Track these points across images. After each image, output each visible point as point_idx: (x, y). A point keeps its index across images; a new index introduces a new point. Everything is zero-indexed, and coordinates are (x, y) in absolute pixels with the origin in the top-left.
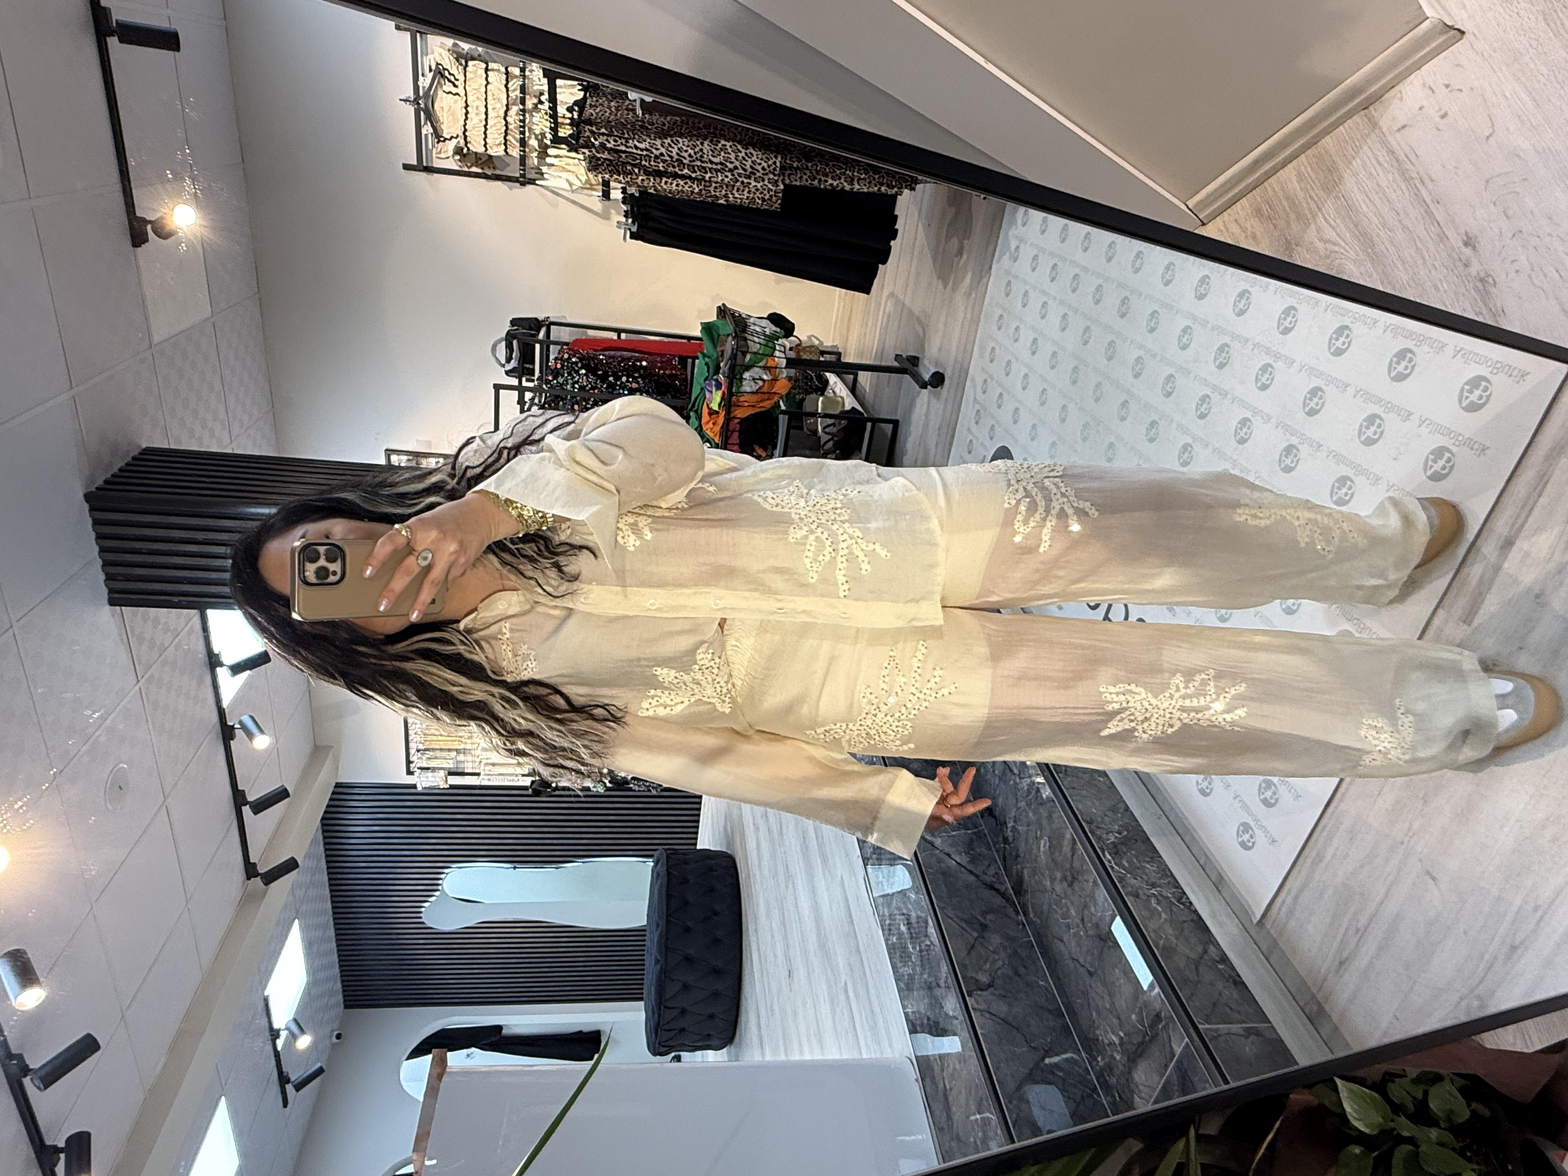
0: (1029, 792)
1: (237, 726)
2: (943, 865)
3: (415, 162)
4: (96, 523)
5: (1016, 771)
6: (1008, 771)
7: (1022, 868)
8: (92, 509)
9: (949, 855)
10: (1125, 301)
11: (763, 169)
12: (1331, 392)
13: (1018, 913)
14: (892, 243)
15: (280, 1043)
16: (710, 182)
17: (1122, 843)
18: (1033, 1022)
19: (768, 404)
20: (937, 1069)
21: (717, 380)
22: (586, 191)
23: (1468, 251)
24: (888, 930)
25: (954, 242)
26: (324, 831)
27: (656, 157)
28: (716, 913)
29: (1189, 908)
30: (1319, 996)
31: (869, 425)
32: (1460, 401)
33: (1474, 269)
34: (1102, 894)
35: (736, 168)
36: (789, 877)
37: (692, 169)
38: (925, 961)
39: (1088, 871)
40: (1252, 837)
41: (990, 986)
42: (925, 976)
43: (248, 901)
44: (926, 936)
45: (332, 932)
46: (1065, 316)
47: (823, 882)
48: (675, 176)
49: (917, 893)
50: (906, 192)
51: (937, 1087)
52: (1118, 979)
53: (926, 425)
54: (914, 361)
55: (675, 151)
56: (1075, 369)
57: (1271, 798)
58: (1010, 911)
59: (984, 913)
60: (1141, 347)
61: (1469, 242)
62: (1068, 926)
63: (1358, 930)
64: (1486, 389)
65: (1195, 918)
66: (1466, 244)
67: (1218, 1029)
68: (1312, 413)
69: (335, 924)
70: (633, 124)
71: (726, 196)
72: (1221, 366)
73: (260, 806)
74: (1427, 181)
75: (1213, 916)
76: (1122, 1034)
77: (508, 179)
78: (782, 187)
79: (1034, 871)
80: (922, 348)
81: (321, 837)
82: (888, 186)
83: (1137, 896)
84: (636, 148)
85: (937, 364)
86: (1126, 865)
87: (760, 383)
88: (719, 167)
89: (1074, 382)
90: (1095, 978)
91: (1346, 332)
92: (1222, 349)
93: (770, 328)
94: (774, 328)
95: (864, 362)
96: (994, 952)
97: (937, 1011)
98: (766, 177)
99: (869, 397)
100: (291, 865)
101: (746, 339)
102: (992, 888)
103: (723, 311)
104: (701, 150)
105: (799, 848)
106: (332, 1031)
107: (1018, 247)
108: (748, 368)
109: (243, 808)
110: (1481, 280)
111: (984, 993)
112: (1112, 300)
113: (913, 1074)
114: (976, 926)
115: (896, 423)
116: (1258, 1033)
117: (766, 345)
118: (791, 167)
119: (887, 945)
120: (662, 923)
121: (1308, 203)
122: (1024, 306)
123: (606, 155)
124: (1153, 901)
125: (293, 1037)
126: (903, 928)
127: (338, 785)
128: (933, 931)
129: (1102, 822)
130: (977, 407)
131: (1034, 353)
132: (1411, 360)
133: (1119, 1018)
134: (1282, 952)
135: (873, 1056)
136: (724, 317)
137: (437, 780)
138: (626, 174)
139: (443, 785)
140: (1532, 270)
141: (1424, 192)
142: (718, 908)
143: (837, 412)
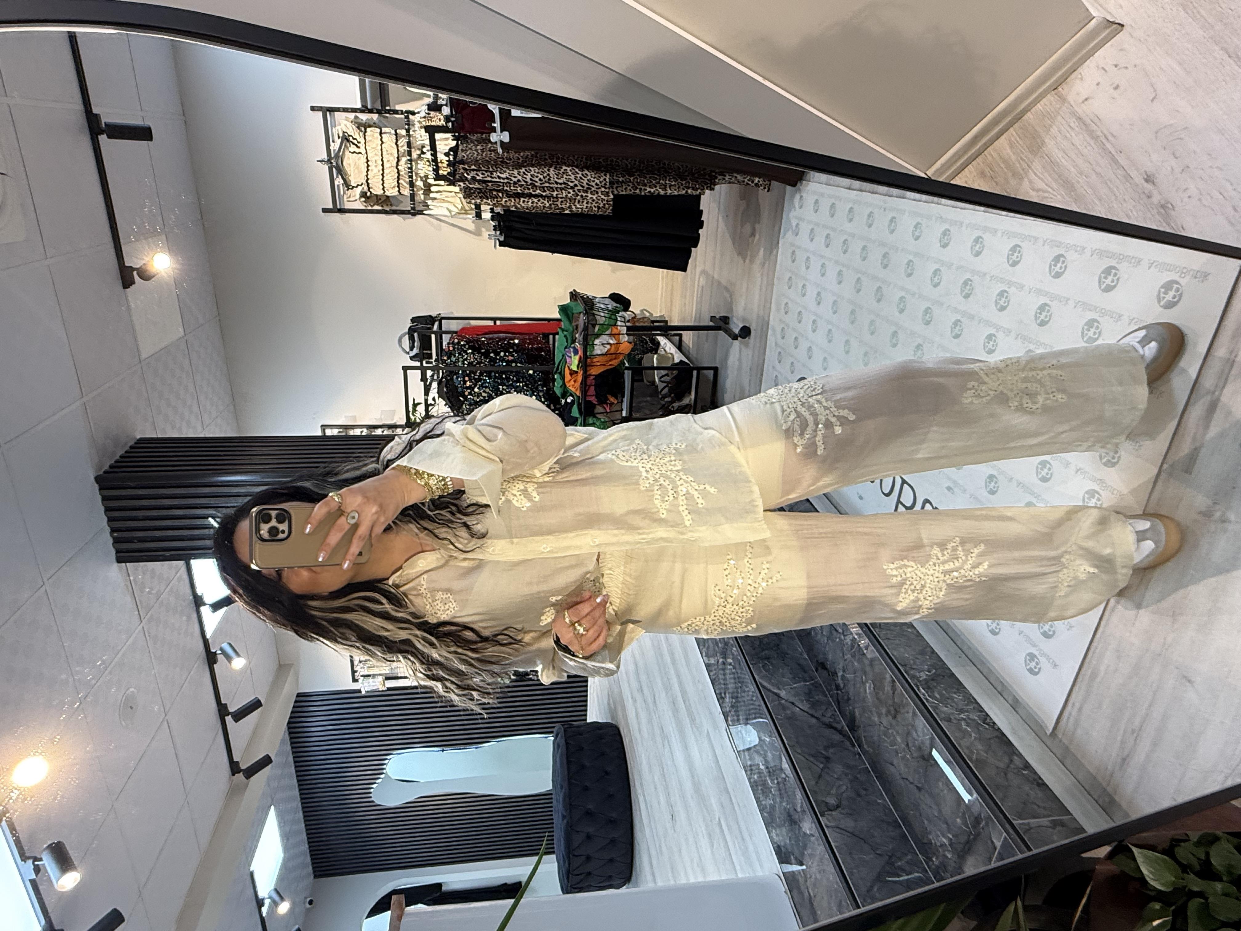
0: (853, 647)
1: (219, 652)
2: (788, 712)
3: (330, 206)
4: (104, 499)
5: (840, 631)
6: (834, 632)
7: (854, 708)
8: (100, 489)
9: (793, 703)
10: (885, 255)
11: (597, 184)
12: (1055, 306)
13: (854, 746)
14: (700, 231)
15: (264, 910)
16: (557, 198)
17: (933, 680)
18: (876, 834)
19: (615, 363)
20: (801, 881)
21: (574, 348)
22: (462, 216)
23: (1148, 186)
24: (749, 770)
25: (748, 228)
26: (290, 733)
27: (515, 183)
28: (607, 773)
29: (993, 727)
30: (1109, 789)
31: (695, 373)
32: (1159, 302)
33: (1156, 199)
34: (921, 722)
35: (576, 185)
36: (665, 737)
37: (543, 189)
38: (783, 792)
39: (908, 704)
40: (1037, 664)
41: (838, 806)
42: (784, 804)
43: (234, 792)
44: (782, 769)
45: (300, 815)
46: (840, 273)
47: (693, 737)
48: (530, 196)
49: (770, 736)
50: (707, 192)
51: (803, 895)
52: (942, 791)
53: (740, 369)
54: (725, 320)
55: (528, 177)
56: (853, 312)
57: (1050, 630)
58: (848, 743)
59: (826, 748)
60: (903, 289)
61: (1149, 179)
62: (897, 753)
63: (1133, 731)
64: (1177, 290)
65: (1000, 735)
66: (1147, 181)
67: (1029, 824)
68: (1043, 324)
69: (303, 808)
70: (495, 161)
71: (570, 207)
72: (967, 296)
73: (239, 715)
74: (1110, 138)
75: (1014, 733)
76: (951, 836)
77: (402, 212)
78: (612, 197)
79: (864, 710)
80: (731, 310)
81: (287, 737)
82: (693, 189)
83: (949, 720)
84: (499, 178)
85: (744, 320)
86: (938, 696)
87: (608, 347)
88: (563, 186)
89: (852, 322)
90: (923, 791)
91: (1062, 259)
92: (966, 283)
93: (612, 305)
94: (615, 305)
95: (686, 324)
96: (838, 779)
97: (797, 832)
98: (599, 191)
99: (693, 353)
100: (266, 761)
101: (594, 315)
102: (830, 726)
103: (574, 295)
104: (548, 175)
105: (670, 713)
106: (306, 898)
107: (797, 225)
108: (598, 336)
109: (226, 718)
110: (1163, 207)
111: (834, 813)
112: (876, 255)
113: (782, 887)
114: (823, 760)
115: (716, 369)
116: (1062, 824)
117: (610, 318)
118: (618, 182)
119: (750, 783)
120: (565, 785)
121: (1020, 164)
122: (808, 268)
123: (477, 185)
124: (963, 723)
125: (275, 904)
126: (762, 767)
127: (299, 695)
128: (787, 766)
129: (915, 663)
130: (779, 350)
131: (819, 304)
132: (1115, 275)
133: (947, 824)
134: (1074, 755)
135: (748, 875)
136: (576, 300)
137: (377, 685)
138: (493, 198)
139: (381, 688)
140: (1201, 194)
141: (1108, 146)
142: (609, 769)
143: (669, 365)
